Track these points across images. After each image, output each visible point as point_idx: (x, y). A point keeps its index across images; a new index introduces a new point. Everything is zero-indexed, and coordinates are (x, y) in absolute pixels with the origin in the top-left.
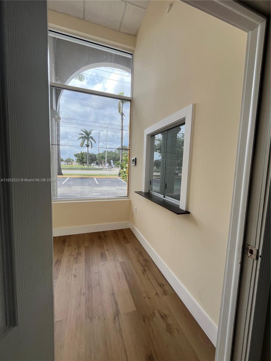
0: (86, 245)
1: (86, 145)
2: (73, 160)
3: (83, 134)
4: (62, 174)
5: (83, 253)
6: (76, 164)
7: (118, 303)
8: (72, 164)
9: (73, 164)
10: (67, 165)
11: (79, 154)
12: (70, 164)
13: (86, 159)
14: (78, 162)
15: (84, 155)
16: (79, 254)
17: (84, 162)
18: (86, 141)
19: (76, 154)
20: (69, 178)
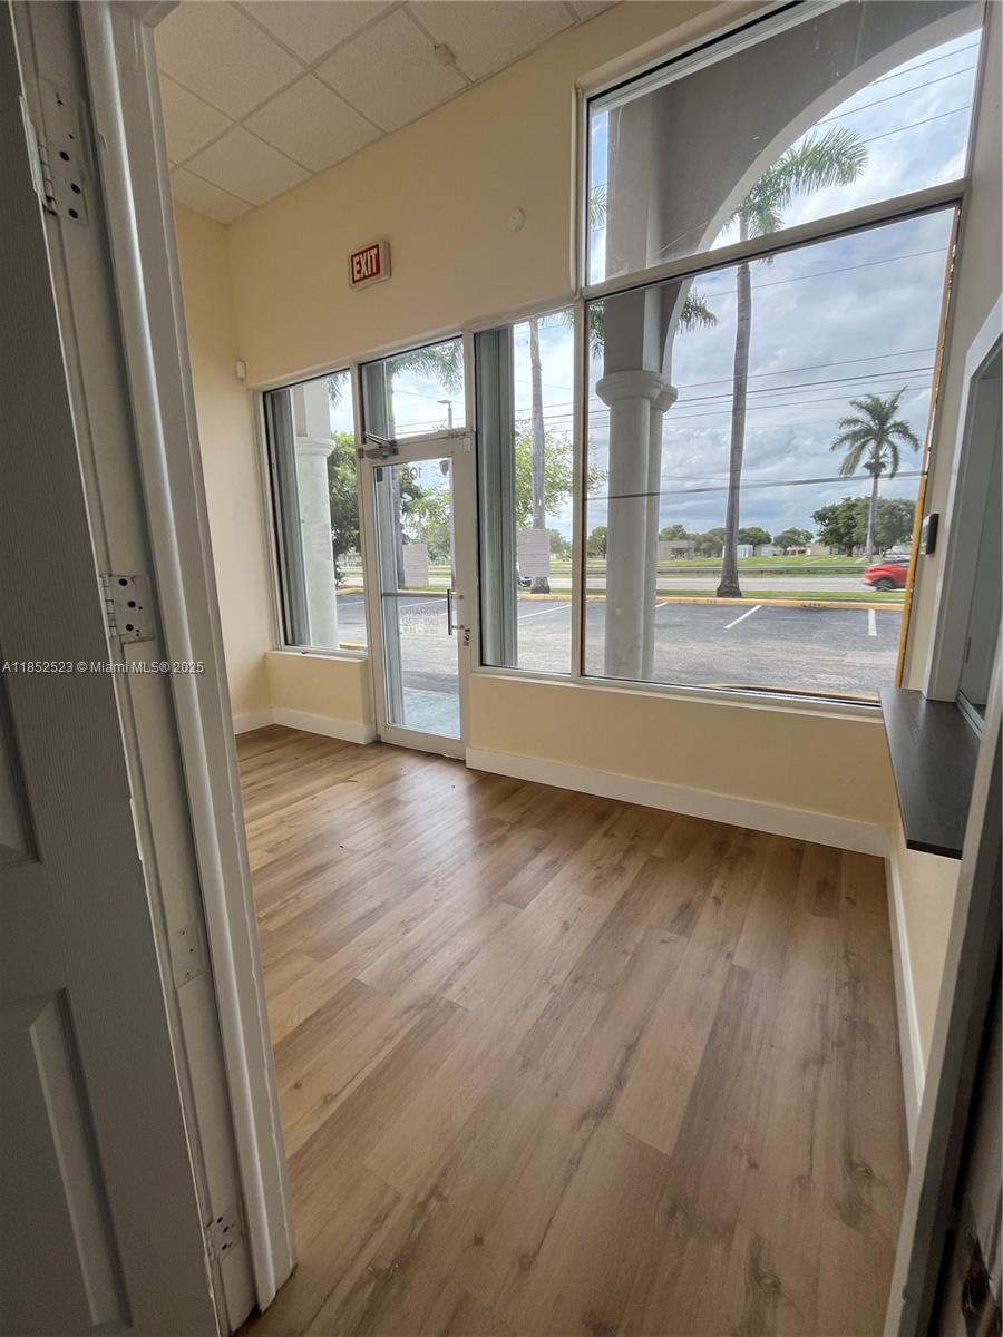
0: (654, 854)
1: (868, 466)
2: (809, 537)
3: (855, 421)
4: (738, 594)
5: (630, 875)
6: (817, 553)
7: (626, 1082)
8: (803, 552)
9: (809, 552)
10: (782, 559)
11: (834, 509)
12: (794, 553)
13: (865, 526)
14: (827, 543)
15: (857, 509)
16: (619, 870)
17: (854, 539)
18: (871, 445)
19: (825, 509)
20: (758, 607)
